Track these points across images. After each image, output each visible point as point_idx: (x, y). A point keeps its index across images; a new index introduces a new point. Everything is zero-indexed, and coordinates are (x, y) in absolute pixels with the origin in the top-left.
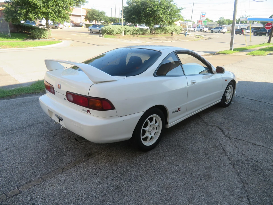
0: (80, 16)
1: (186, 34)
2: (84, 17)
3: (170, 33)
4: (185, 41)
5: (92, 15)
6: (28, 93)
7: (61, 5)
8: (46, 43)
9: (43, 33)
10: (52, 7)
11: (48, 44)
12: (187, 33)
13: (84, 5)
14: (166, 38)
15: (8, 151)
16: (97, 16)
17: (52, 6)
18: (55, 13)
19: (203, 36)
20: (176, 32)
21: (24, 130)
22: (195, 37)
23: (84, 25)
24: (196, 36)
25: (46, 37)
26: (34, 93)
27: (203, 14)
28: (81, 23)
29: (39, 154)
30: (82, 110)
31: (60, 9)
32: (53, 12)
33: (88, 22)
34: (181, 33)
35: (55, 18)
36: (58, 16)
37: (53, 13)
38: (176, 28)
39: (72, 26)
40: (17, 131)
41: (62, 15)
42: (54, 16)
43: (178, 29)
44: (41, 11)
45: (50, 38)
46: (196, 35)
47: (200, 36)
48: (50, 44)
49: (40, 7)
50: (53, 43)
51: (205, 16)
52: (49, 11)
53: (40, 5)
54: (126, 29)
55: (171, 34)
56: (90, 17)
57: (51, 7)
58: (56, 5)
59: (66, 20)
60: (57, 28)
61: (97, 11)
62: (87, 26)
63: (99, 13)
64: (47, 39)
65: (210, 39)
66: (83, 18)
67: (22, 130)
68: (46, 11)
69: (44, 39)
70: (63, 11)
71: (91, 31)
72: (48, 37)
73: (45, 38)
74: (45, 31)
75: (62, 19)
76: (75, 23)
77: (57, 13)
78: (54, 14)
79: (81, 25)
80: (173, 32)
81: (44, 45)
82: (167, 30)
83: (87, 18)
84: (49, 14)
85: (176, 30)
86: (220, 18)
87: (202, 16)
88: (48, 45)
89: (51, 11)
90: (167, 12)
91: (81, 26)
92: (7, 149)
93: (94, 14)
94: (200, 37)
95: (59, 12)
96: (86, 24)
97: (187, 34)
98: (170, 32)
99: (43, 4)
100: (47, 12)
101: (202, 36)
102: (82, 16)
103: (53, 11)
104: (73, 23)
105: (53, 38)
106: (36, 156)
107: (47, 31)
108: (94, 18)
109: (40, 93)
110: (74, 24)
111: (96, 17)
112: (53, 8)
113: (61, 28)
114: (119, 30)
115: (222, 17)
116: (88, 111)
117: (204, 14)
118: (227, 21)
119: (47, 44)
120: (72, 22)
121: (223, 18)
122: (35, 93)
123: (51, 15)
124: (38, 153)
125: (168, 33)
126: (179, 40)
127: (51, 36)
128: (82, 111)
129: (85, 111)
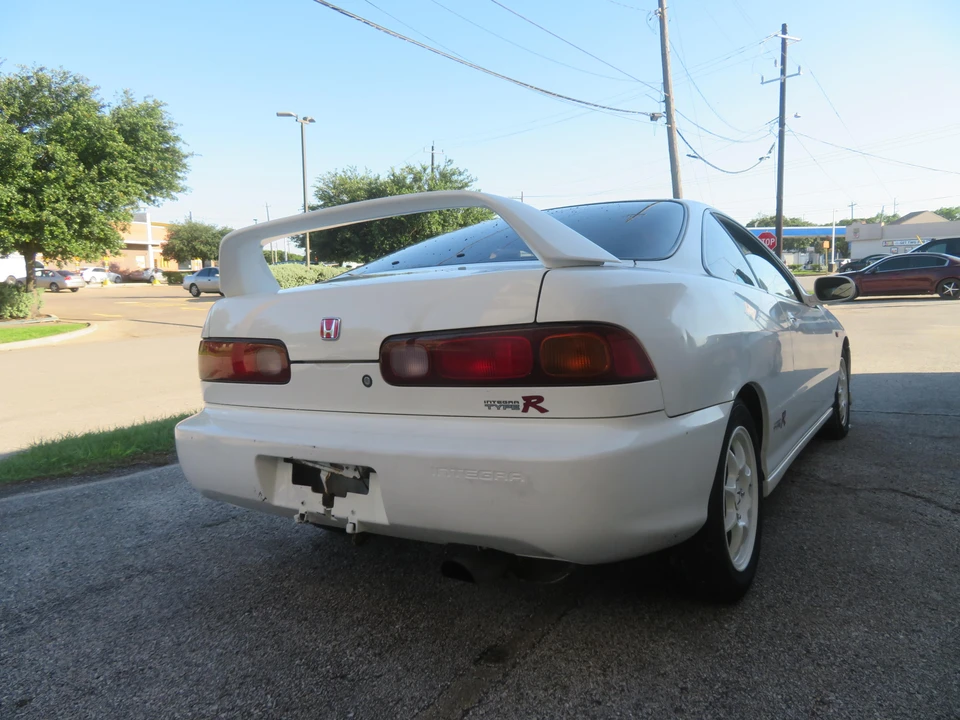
0: (144, 247)
2: (161, 251)
5: (189, 242)
6: (18, 482)
7: (92, 197)
8: (25, 332)
9: (13, 298)
10: (57, 205)
11: (34, 334)
13: (173, 198)
15: (36, 710)
16: (207, 243)
17: (58, 201)
18: (69, 224)
21: (75, 607)
23: (159, 277)
25: (21, 315)
26: (44, 478)
28: (146, 270)
29: (225, 693)
30: (489, 405)
31: (88, 210)
32: (59, 220)
33: (173, 266)
35: (69, 242)
36: (79, 235)
37: (63, 224)
39: (115, 282)
40: (36, 618)
41: (96, 231)
42: (63, 233)
44: (11, 218)
45: (40, 316)
48: (43, 333)
49: (9, 204)
50: (55, 331)
52: (44, 218)
53: (9, 200)
54: (321, 274)
56: (182, 249)
57: (52, 205)
58: (72, 200)
59: (109, 247)
60: (58, 290)
61: (207, 230)
62: (173, 278)
63: (213, 234)
64: (26, 321)
66: (155, 253)
67: (67, 612)
68: (32, 217)
69: (14, 322)
70: (99, 216)
71: (194, 289)
72: (30, 313)
73: (18, 318)
74: (18, 291)
75: (94, 244)
76: (124, 272)
77: (76, 223)
78: (65, 227)
79: (146, 275)
81: (16, 340)
83: (169, 252)
84: (47, 227)
88: (35, 337)
89: (52, 218)
90: (456, 218)
91: (149, 281)
92: (22, 704)
93: (196, 239)
95: (86, 220)
96: (166, 274)
99: (19, 197)
100: (35, 223)
102: (150, 247)
103: (59, 216)
104: (115, 272)
105: (49, 316)
106: (215, 707)
107: (27, 291)
108: (195, 249)
109: (75, 476)
110: (120, 273)
111: (204, 249)
112: (62, 206)
113: (74, 290)
114: (300, 278)
116: (531, 402)
119: (29, 335)
120: (113, 268)
122: (52, 478)
123: (51, 233)
124: (219, 693)
127: (41, 311)
128: (486, 412)
129: (506, 405)
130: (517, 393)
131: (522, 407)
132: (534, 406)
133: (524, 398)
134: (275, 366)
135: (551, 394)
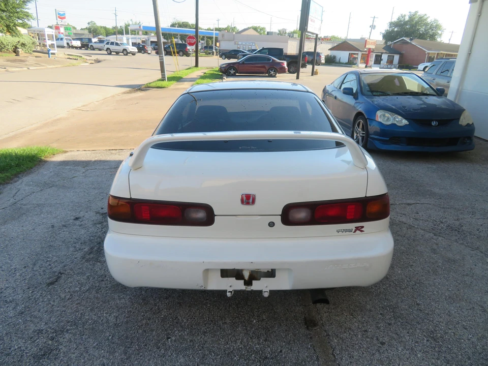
1: (48, 54)
3: (10, 50)
4: (54, 67)
12: (51, 52)
14: (8, 61)
19: (83, 56)
20: (24, 49)
22: (69, 58)
24: (71, 57)
27: (59, 14)
30: (338, 231)
34: (35, 50)
38: (22, 41)
43: (26, 42)
46: (68, 55)
47: (78, 56)
51: (64, 18)
55: (15, 52)
65: (98, 61)
80: (16, 47)
82: (3, 44)
85: (23, 45)
86: (89, 23)
87: (59, 18)
94: (79, 59)
97: (52, 54)
98: (11, 48)
101: (81, 57)
115: (92, 22)
116: (357, 228)
117: (62, 13)
118: (103, 29)
121: (95, 23)
125: (7, 50)
126: (43, 66)
128: (337, 234)
129: (346, 231)
130: (352, 226)
131: (353, 231)
132: (359, 230)
133: (356, 227)
134: (201, 215)
135: (367, 225)
